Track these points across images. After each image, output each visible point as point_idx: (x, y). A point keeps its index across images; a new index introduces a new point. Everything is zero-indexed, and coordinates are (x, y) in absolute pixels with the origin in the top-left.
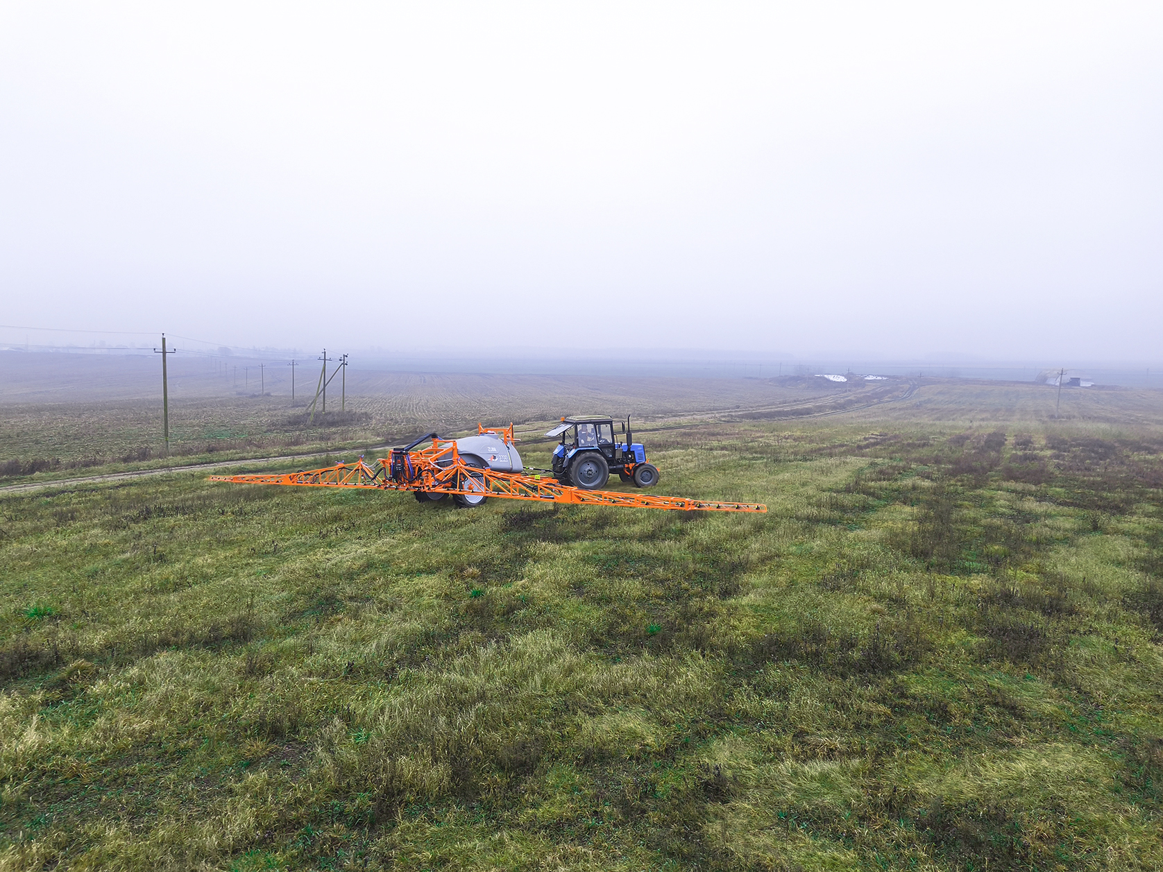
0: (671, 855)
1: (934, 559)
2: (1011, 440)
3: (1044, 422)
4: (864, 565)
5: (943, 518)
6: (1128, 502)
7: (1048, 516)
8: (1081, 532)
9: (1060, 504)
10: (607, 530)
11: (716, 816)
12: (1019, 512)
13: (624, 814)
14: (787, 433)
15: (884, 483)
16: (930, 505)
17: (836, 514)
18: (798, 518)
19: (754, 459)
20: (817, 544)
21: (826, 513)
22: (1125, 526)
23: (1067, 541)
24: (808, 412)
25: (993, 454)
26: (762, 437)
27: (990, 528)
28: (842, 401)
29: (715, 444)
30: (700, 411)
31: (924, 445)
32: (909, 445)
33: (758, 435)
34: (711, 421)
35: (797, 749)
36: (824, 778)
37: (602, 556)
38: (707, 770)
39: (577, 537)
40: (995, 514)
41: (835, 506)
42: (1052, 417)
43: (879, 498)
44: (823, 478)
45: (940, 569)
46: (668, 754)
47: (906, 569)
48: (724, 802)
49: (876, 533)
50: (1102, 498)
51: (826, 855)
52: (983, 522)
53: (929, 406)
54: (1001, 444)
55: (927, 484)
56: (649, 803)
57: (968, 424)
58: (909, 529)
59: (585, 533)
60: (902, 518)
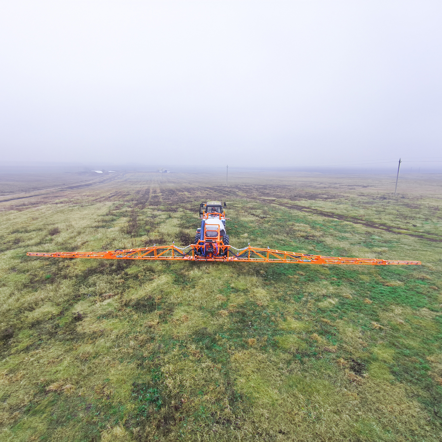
0: (68, 340)
1: (133, 234)
2: (151, 191)
3: (159, 184)
4: (114, 240)
5: (134, 220)
6: (177, 208)
7: (160, 215)
8: (167, 219)
9: (163, 211)
10: (20, 244)
11: (80, 325)
12: (153, 215)
13: (50, 336)
14: (84, 194)
15: (118, 211)
16: (131, 216)
17: (104, 224)
18: (92, 227)
19: (74, 206)
20: (99, 235)
21: (101, 224)
22: (176, 216)
23: (164, 222)
24: (90, 185)
25: (147, 196)
26: (75, 196)
27: (146, 221)
28: (102, 180)
29: (57, 201)
30: (49, 187)
31: (128, 195)
32: (124, 195)
33: (74, 195)
34: (54, 191)
35: (100, 299)
36: (109, 304)
37: (21, 255)
38: (75, 314)
39: (7, 249)
40: (148, 217)
41: (103, 221)
42: (161, 182)
43: (117, 216)
44: (99, 211)
45: (134, 236)
46: (61, 314)
47: (125, 238)
48: (81, 321)
49: (117, 228)
50: (172, 208)
51: (111, 323)
52: (145, 220)
53: (129, 180)
54: (149, 192)
55: (130, 209)
56: (58, 330)
57: (140, 186)
58: (125, 226)
59: (11, 247)
60: (123, 222)
